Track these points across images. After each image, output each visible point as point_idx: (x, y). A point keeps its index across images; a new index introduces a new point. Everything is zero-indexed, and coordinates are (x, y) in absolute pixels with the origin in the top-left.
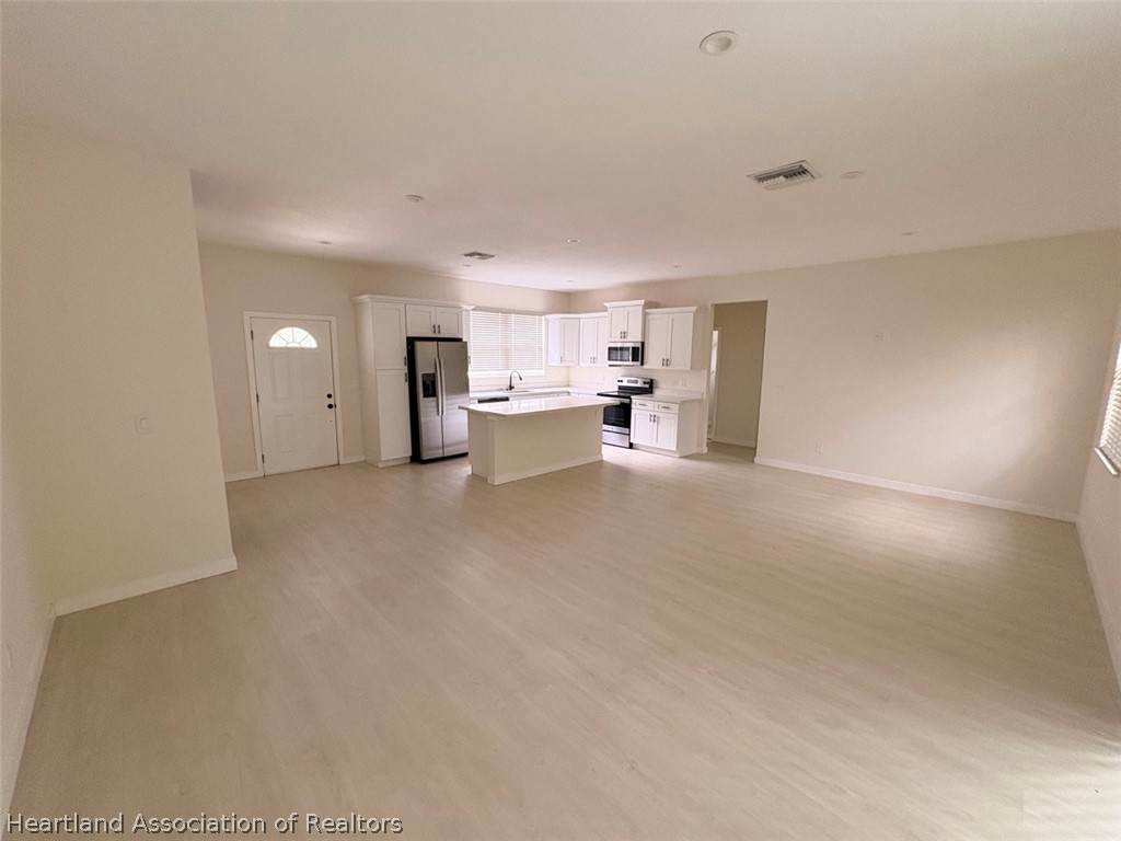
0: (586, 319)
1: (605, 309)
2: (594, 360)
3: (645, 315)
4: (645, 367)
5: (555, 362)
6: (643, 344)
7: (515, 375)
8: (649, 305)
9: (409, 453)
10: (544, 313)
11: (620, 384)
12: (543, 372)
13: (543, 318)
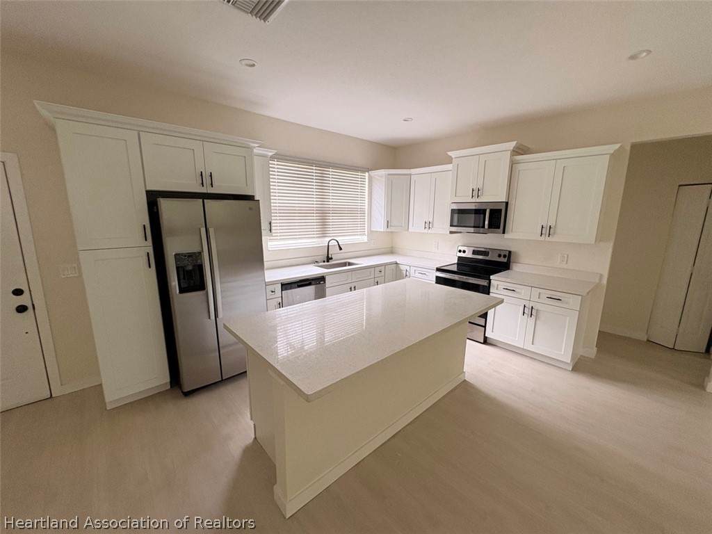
0: (420, 176)
1: (449, 160)
2: (428, 225)
3: (513, 164)
4: (506, 236)
5: (379, 226)
6: (507, 203)
7: (333, 243)
8: (520, 150)
9: (166, 378)
10: (368, 170)
11: (462, 255)
12: (365, 239)
13: (367, 174)
